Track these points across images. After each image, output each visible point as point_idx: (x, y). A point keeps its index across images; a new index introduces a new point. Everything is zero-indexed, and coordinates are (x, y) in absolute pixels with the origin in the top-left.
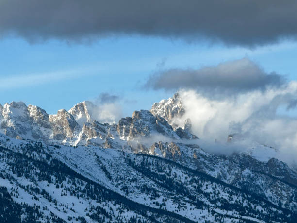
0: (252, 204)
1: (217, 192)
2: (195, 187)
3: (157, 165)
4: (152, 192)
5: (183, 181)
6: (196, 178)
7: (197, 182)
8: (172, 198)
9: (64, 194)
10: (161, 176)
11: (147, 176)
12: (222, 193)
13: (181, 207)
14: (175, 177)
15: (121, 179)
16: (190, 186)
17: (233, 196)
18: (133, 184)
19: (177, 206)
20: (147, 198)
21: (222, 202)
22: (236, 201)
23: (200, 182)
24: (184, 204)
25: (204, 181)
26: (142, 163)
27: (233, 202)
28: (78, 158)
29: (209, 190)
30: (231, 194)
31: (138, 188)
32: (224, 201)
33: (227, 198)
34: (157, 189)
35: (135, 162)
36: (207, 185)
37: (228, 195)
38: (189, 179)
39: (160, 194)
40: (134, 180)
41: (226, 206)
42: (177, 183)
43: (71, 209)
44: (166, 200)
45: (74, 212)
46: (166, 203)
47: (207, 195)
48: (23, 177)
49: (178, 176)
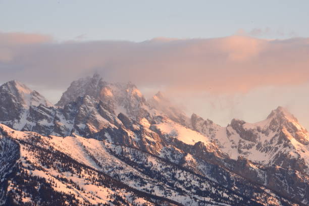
0: (219, 191)
1: (189, 180)
2: (170, 175)
3: (134, 154)
4: (139, 179)
5: (159, 169)
6: (169, 166)
7: (171, 170)
8: (157, 185)
9: (87, 184)
10: (140, 164)
11: (129, 165)
12: (193, 181)
13: (167, 193)
14: (152, 166)
15: (110, 167)
16: (165, 174)
17: (203, 184)
18: (121, 172)
19: (163, 192)
20: (136, 185)
21: (195, 189)
22: (206, 189)
23: (173, 170)
24: (169, 191)
25: (177, 170)
26: (122, 153)
27: (204, 189)
28: (69, 148)
29: (182, 178)
30: (200, 182)
31: (127, 176)
32: (196, 188)
33: (197, 185)
34: (142, 176)
35: (115, 151)
36: (179, 174)
37: (198, 182)
38: (164, 167)
39: (146, 181)
40: (121, 168)
41: (199, 192)
42: (155, 171)
43: (97, 197)
44: (153, 187)
45: (100, 198)
46: (154, 189)
47: (181, 182)
48: (52, 168)
49: (154, 164)
